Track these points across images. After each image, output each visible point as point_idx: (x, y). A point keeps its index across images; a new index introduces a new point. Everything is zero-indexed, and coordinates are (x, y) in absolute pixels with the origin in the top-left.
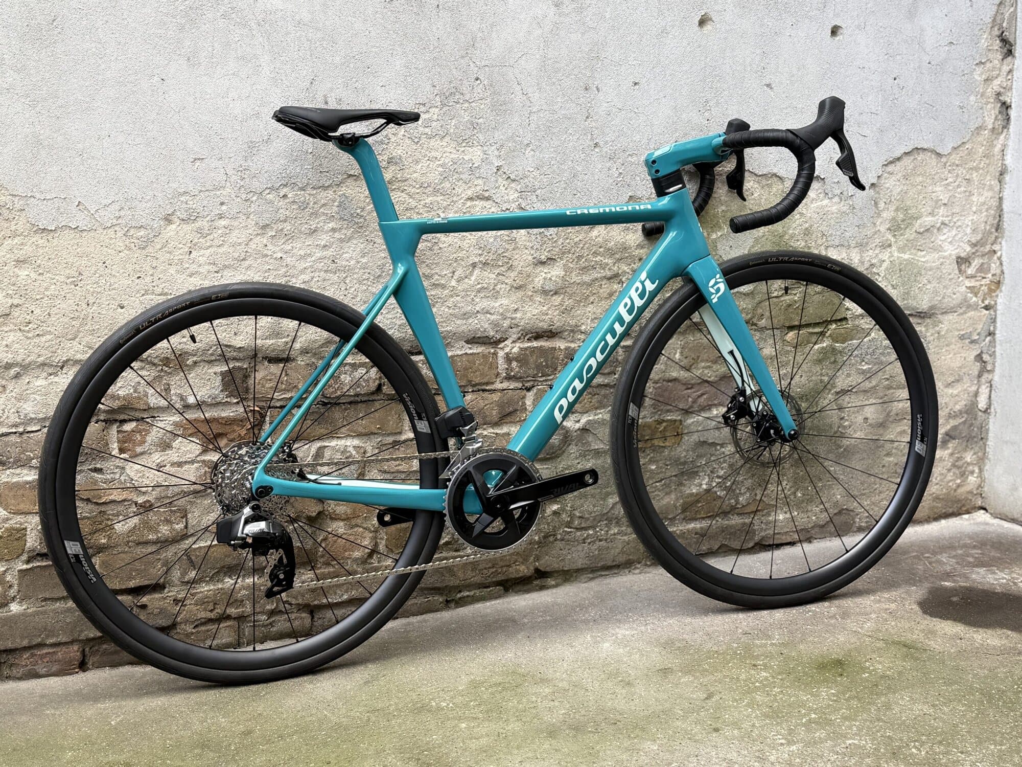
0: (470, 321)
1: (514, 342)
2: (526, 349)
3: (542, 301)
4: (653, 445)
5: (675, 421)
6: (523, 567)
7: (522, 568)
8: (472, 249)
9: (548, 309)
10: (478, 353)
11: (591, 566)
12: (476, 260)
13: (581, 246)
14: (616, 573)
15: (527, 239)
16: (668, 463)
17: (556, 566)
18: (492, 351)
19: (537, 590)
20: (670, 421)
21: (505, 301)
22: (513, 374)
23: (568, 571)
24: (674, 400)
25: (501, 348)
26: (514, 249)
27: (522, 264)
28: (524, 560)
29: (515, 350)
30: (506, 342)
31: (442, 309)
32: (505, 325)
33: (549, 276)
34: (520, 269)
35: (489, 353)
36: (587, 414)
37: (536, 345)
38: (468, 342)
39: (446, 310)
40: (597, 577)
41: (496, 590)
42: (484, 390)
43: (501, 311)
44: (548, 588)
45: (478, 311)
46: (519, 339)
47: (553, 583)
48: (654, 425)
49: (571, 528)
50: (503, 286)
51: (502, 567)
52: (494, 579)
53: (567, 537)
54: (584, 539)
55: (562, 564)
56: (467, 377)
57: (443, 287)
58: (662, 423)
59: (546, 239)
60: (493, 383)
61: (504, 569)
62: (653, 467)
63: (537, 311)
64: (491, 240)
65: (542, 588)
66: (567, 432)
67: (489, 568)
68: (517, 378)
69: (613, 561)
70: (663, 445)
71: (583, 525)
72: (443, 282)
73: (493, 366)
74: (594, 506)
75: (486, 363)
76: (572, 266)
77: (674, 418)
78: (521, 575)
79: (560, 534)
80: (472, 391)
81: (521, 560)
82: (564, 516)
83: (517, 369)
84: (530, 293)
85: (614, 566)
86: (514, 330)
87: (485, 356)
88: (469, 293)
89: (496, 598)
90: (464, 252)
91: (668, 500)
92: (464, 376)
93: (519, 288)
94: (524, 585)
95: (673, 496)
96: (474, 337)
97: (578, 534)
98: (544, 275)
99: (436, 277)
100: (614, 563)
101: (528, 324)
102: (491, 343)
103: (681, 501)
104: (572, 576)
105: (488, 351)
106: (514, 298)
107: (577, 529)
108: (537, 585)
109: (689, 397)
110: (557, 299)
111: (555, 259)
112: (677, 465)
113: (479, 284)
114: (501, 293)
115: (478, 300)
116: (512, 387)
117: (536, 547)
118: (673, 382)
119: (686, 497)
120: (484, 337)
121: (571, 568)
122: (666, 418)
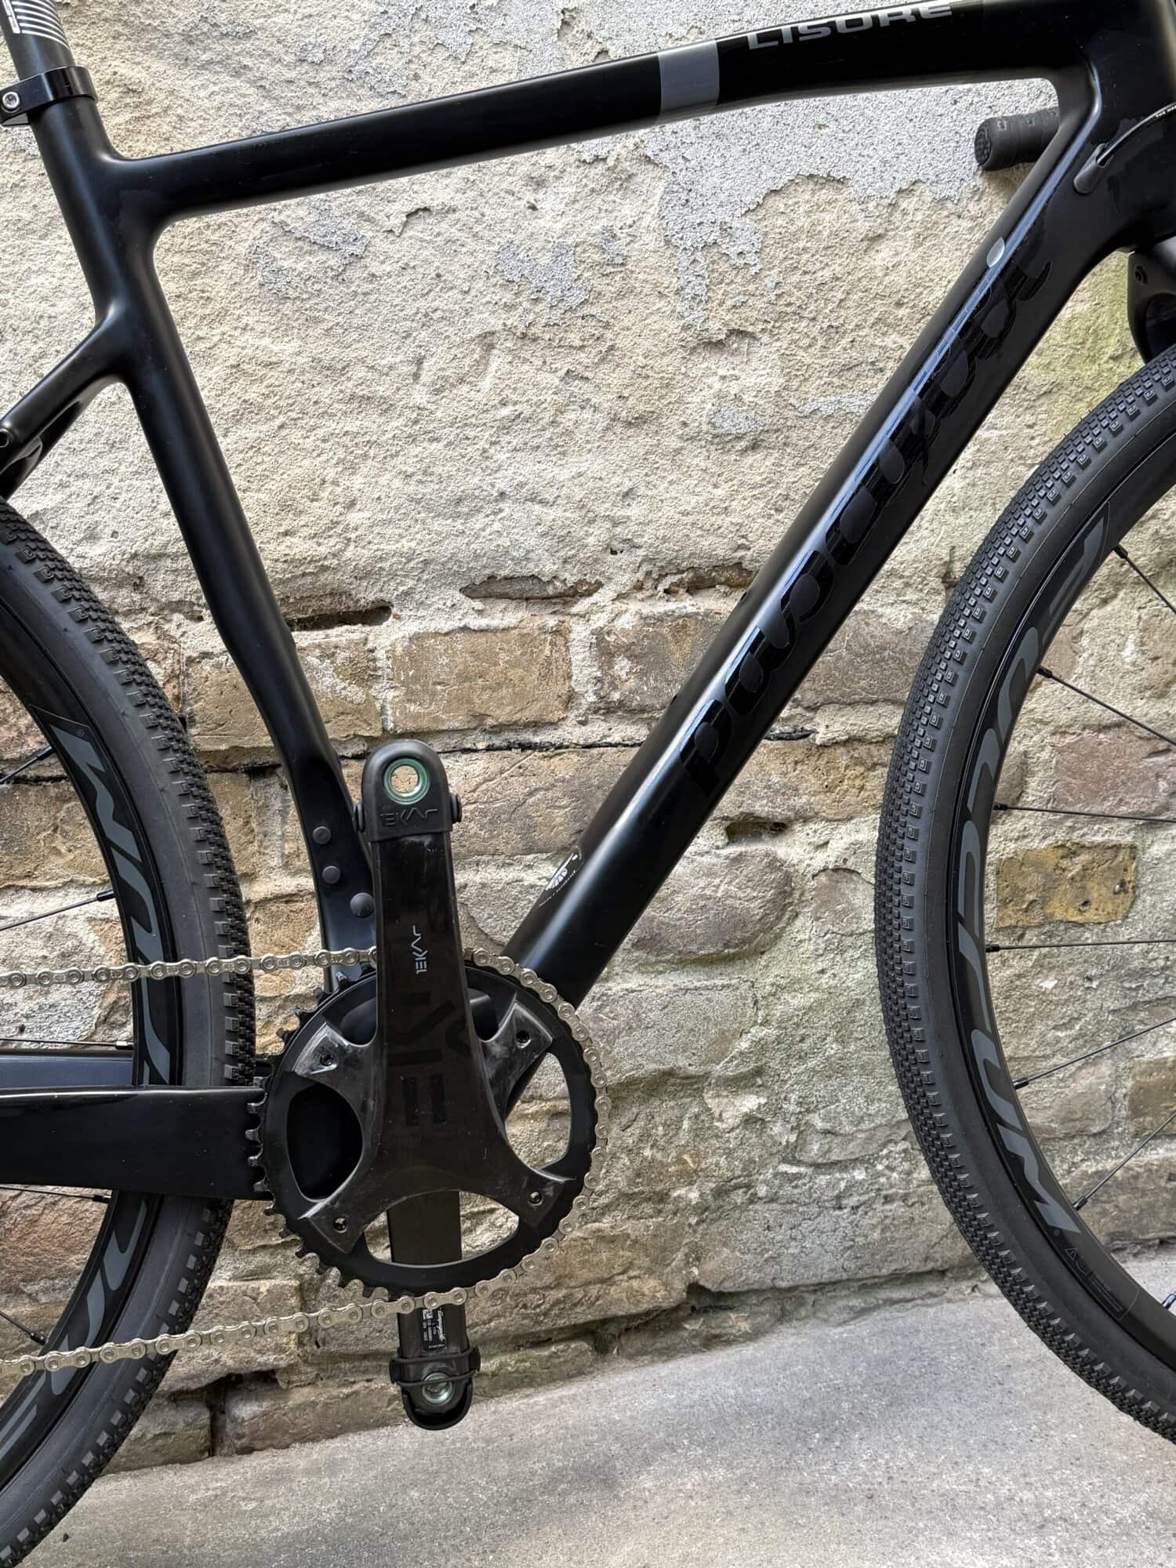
0: (478, 522)
1: (620, 597)
2: (660, 619)
3: (715, 469)
4: (1048, 919)
5: (1117, 848)
6: (652, 1283)
7: (650, 1285)
8: (479, 285)
9: (731, 497)
10: (505, 630)
11: (861, 1274)
12: (495, 323)
13: (840, 296)
14: (932, 1295)
15: (666, 263)
16: (1093, 972)
17: (753, 1278)
18: (552, 622)
19: (695, 1350)
20: (1104, 847)
21: (592, 464)
22: (616, 696)
23: (790, 1289)
24: (1115, 786)
25: (583, 616)
26: (620, 295)
27: (646, 344)
28: (654, 1261)
29: (627, 622)
30: (596, 597)
31: (383, 480)
32: (591, 540)
33: (734, 388)
34: (641, 361)
35: (542, 629)
36: (849, 826)
37: (691, 610)
38: (470, 592)
39: (397, 483)
40: (877, 1307)
41: (570, 1355)
42: (525, 747)
43: (579, 494)
44: (729, 1343)
45: (502, 494)
46: (639, 587)
47: (745, 1326)
48: (1052, 859)
49: (799, 1163)
50: (587, 414)
51: (587, 1283)
52: (561, 1323)
53: (788, 1190)
54: (838, 1197)
55: (771, 1270)
56: (470, 701)
57: (386, 407)
58: (1075, 854)
59: (723, 267)
60: (554, 725)
61: (594, 1290)
62: (1049, 984)
63: (694, 500)
64: (545, 260)
65: (711, 1342)
66: (788, 878)
67: (548, 1288)
68: (632, 711)
69: (926, 1259)
70: (1079, 918)
71: (834, 1157)
72: (382, 389)
73: (555, 669)
74: (870, 1100)
75: (530, 662)
76: (808, 361)
77: (1114, 838)
78: (645, 1306)
79: (766, 1182)
80: (489, 749)
81: (646, 1262)
82: (777, 1129)
83: (632, 683)
84: (673, 443)
85: (929, 1272)
86: (624, 558)
87: (525, 639)
88: (472, 434)
89: (569, 1378)
90: (454, 294)
91: (1092, 1079)
92: (459, 699)
93: (638, 422)
94: (655, 1333)
95: (1105, 1069)
96: (492, 578)
97: (822, 1180)
98: (717, 386)
99: (359, 372)
100: (930, 1266)
101: (665, 539)
102: (546, 599)
103: (1129, 1083)
104: (801, 1303)
105: (538, 622)
106: (618, 456)
107: (817, 1166)
108: (696, 1335)
109: (1158, 776)
110: (758, 465)
111: (752, 336)
112: (1118, 978)
113: (503, 403)
114: (578, 436)
115: (502, 457)
116: (616, 738)
117: (693, 1220)
118: (1111, 734)
119: (1142, 1074)
120: (524, 578)
121: (797, 1280)
122: (1089, 839)
